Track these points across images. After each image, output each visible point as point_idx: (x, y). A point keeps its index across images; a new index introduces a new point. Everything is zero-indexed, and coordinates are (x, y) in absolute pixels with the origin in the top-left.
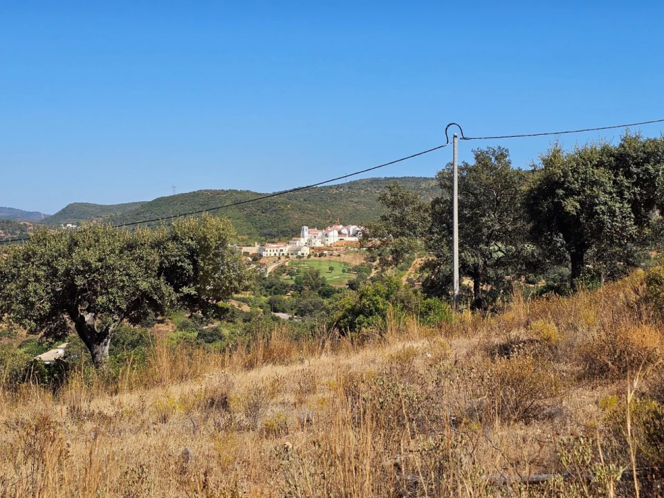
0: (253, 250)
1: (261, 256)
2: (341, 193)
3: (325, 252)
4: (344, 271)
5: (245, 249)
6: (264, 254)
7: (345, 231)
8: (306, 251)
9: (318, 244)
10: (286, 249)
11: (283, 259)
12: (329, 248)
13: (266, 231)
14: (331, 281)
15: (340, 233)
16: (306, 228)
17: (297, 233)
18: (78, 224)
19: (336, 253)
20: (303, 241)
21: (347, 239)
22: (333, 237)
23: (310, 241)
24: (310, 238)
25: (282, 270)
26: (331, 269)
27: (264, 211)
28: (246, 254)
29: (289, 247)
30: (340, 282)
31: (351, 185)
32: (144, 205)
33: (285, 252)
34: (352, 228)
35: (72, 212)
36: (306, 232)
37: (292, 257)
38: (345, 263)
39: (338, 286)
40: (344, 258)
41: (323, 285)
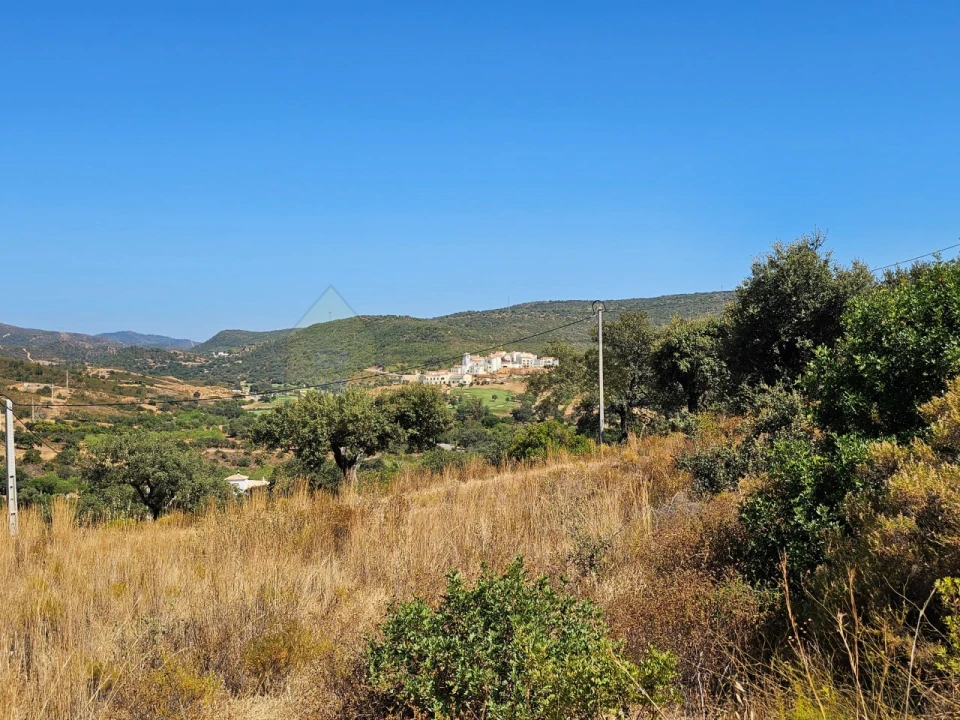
0: (413, 378)
2: (503, 318)
3: (488, 380)
4: (507, 400)
6: (425, 382)
7: (508, 358)
8: (469, 379)
9: (481, 372)
10: (448, 377)
11: (444, 386)
12: (492, 375)
13: (426, 358)
14: (497, 411)
15: (503, 360)
16: (467, 354)
17: (458, 360)
18: (230, 353)
19: (499, 381)
20: (466, 368)
21: (511, 366)
22: (496, 364)
23: (472, 368)
26: (494, 397)
27: (425, 337)
29: (450, 375)
30: (503, 411)
31: (514, 309)
33: (447, 380)
34: (516, 354)
35: (223, 339)
36: (468, 358)
37: (453, 385)
38: (509, 391)
39: (501, 416)
40: (507, 386)
41: (486, 414)
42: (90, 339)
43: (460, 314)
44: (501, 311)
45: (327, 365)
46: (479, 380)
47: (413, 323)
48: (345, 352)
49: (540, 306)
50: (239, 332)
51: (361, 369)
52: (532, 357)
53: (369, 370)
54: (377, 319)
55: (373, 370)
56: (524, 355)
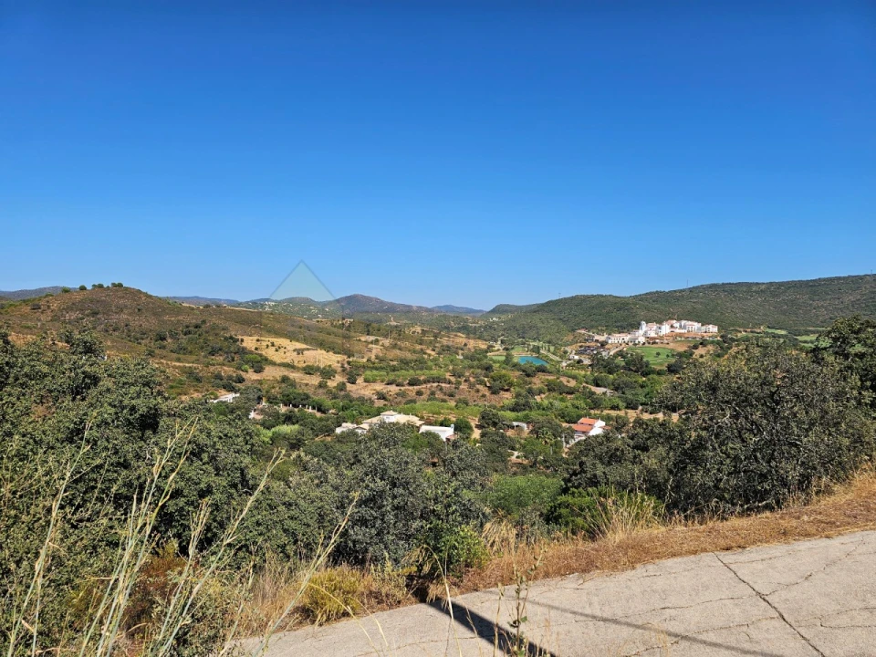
0: (602, 338)
1: (607, 343)
3: (657, 341)
4: (668, 356)
5: (597, 337)
6: (610, 341)
7: (676, 324)
8: (642, 340)
9: (653, 334)
10: (627, 337)
11: (623, 345)
12: (661, 338)
13: (619, 324)
14: (654, 364)
15: (672, 326)
16: (643, 322)
17: (638, 326)
18: (500, 318)
19: (666, 342)
20: (641, 332)
21: (677, 331)
22: (665, 329)
23: (646, 332)
24: (646, 331)
25: (620, 354)
26: (658, 354)
27: (619, 309)
28: (597, 341)
29: (629, 336)
30: (661, 364)
31: (691, 290)
32: (543, 305)
33: (626, 340)
34: (683, 322)
35: (498, 310)
36: (644, 326)
37: (630, 344)
38: (672, 350)
39: (658, 368)
40: (672, 345)
41: (647, 366)
42: (427, 310)
43: (651, 293)
44: (681, 291)
45: (553, 327)
46: (651, 341)
47: (611, 300)
48: (565, 319)
49: (713, 287)
50: (508, 305)
51: (573, 330)
52: (696, 325)
53: (579, 331)
54: (588, 297)
55: (583, 331)
56: (690, 323)
